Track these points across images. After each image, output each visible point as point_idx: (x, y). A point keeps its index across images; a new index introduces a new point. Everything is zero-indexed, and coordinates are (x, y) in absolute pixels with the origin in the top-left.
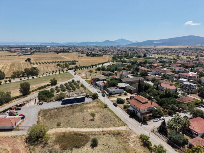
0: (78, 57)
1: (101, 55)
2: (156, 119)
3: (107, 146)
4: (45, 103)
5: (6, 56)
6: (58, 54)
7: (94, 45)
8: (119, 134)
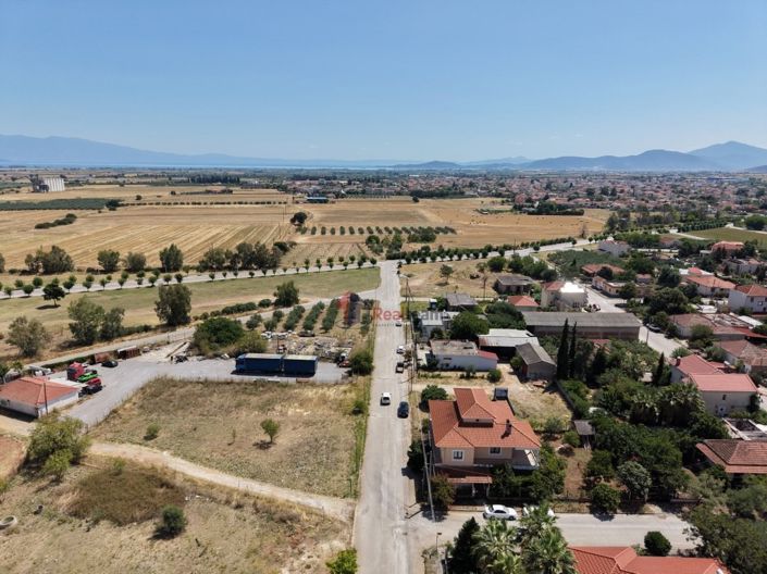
0: (479, 215)
1: (578, 210)
2: (497, 507)
3: (200, 550)
4: (195, 358)
5: (257, 203)
6: (416, 201)
7: (596, 169)
8: (285, 522)
